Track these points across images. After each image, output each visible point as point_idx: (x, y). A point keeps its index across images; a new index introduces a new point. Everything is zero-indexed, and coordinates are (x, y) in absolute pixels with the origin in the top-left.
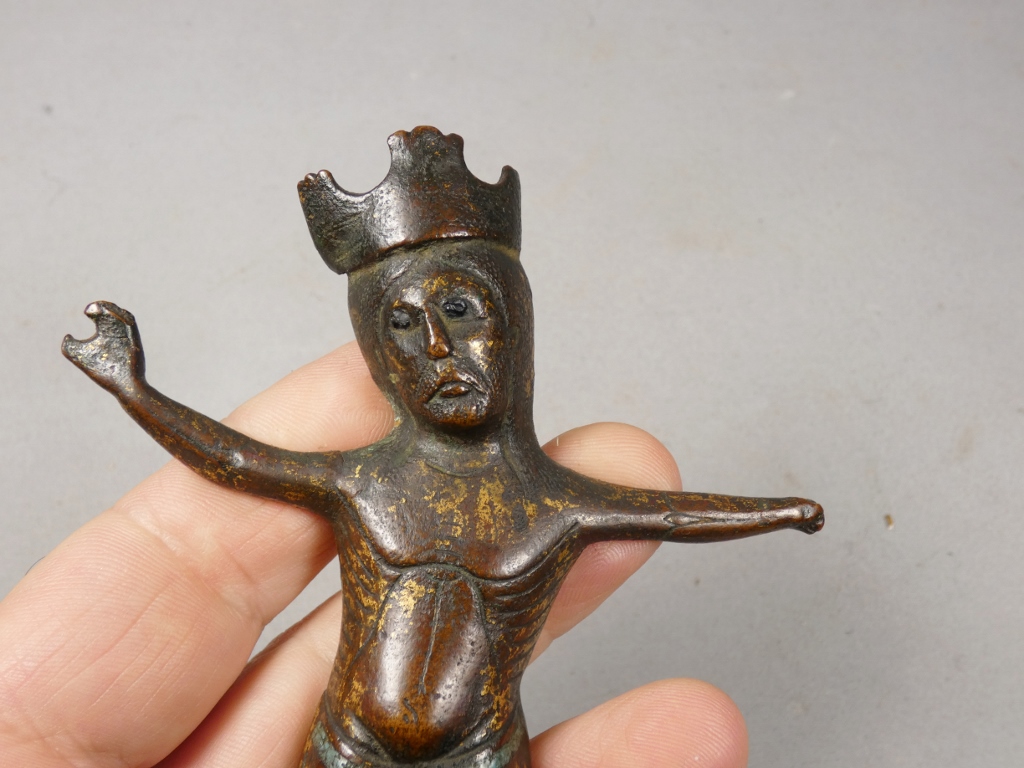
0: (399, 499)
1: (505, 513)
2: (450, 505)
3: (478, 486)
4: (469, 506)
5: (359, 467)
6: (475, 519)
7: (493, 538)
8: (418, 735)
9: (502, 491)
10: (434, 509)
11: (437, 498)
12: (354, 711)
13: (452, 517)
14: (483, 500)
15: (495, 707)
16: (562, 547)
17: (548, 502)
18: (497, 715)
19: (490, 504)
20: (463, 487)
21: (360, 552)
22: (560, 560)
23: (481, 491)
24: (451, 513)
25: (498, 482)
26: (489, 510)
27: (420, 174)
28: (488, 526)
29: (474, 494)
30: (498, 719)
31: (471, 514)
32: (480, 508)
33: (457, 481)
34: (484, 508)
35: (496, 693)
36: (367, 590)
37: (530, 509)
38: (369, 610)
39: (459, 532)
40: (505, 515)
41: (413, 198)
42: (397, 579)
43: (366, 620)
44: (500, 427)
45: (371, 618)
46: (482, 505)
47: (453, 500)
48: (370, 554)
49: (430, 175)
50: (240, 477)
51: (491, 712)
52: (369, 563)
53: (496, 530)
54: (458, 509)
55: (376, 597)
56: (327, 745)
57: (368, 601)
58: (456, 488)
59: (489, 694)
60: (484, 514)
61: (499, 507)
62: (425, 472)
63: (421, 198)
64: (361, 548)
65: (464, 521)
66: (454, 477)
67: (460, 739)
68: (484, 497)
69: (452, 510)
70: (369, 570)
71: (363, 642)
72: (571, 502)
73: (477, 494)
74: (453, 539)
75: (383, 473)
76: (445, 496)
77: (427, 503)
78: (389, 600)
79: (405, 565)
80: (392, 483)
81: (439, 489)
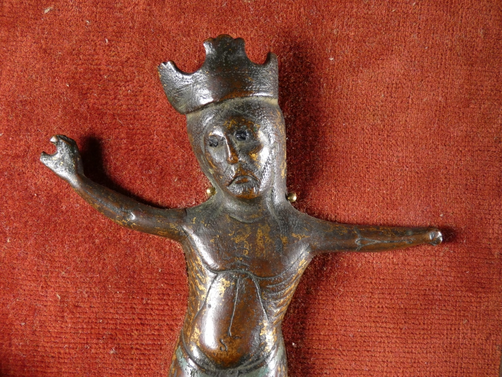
0: (215, 235)
1: (271, 242)
2: (242, 239)
3: (257, 228)
4: (252, 239)
5: (195, 218)
6: (255, 246)
7: (265, 256)
8: (228, 357)
9: (269, 230)
10: (234, 241)
11: (235, 235)
12: (196, 343)
13: (243, 245)
14: (259, 236)
15: (267, 340)
18: (268, 344)
19: (263, 238)
20: (249, 229)
21: (196, 262)
22: (300, 265)
23: (259, 231)
24: (242, 243)
25: (267, 225)
26: (262, 241)
27: (221, 62)
28: (262, 250)
29: (254, 233)
30: (269, 346)
31: (253, 243)
32: (258, 241)
33: (246, 225)
34: (260, 240)
35: (267, 333)
36: (201, 282)
37: (284, 240)
38: (202, 292)
39: (247, 253)
40: (271, 245)
42: (215, 278)
43: (201, 297)
44: (268, 196)
45: (203, 296)
46: (259, 238)
47: (244, 236)
48: (201, 263)
49: (226, 62)
50: (134, 224)
51: (265, 343)
52: (201, 268)
53: (266, 252)
54: (247, 241)
55: (205, 286)
56: (183, 359)
57: (201, 287)
58: (245, 229)
59: (263, 334)
60: (260, 243)
61: (268, 239)
62: (229, 221)
63: (222, 76)
64: (197, 260)
65: (250, 247)
66: (244, 223)
67: (249, 357)
68: (260, 234)
69: (243, 241)
70: (202, 272)
71: (199, 308)
72: (306, 235)
73: (256, 232)
74: (244, 258)
75: (207, 221)
76: (239, 233)
77: (230, 237)
78: (211, 287)
79: (219, 270)
80: (212, 227)
81: (236, 230)
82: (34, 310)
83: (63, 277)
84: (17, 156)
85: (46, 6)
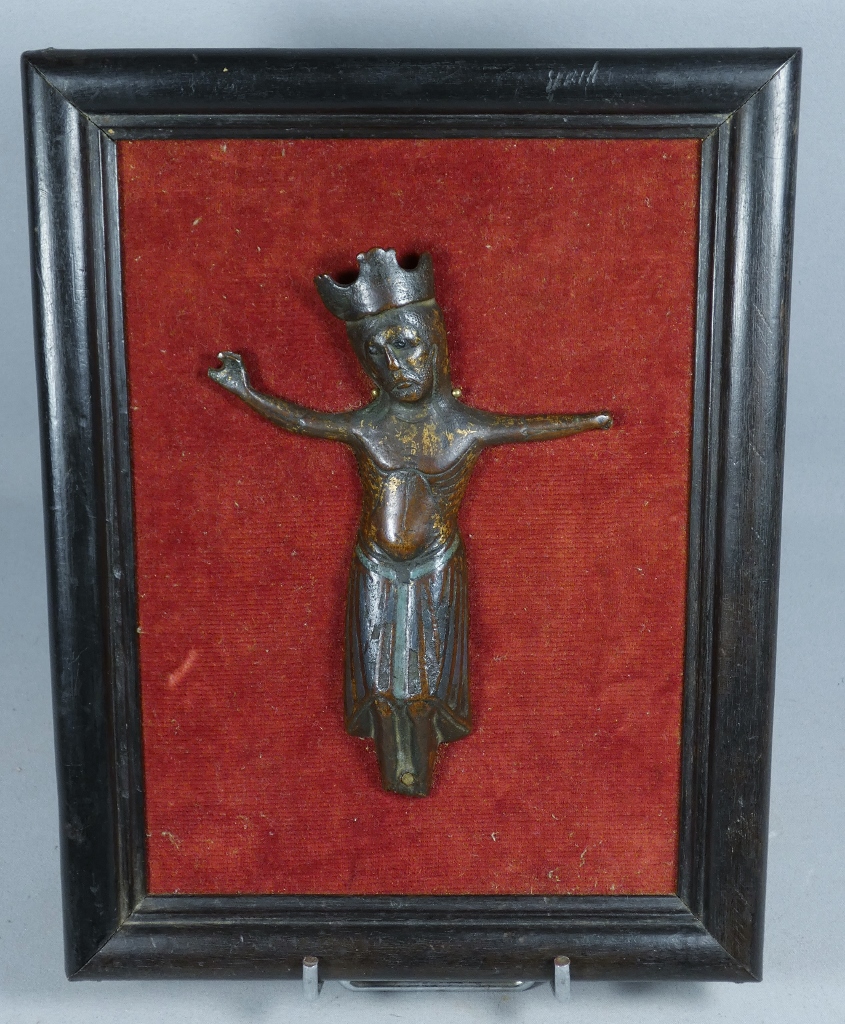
0: (384, 437)
1: (437, 440)
2: (409, 439)
3: (423, 427)
4: (419, 438)
5: (362, 421)
6: (422, 445)
7: (432, 454)
8: (404, 550)
9: (435, 428)
10: (402, 441)
11: (402, 435)
12: (373, 539)
13: (411, 445)
15: (441, 533)
16: (469, 453)
17: (459, 431)
18: (442, 536)
19: (430, 436)
20: (415, 428)
21: (368, 464)
22: (468, 459)
23: (424, 430)
24: (410, 443)
25: (433, 424)
26: (429, 439)
27: (374, 275)
28: (429, 448)
29: (420, 432)
30: (443, 538)
31: (420, 442)
32: (424, 439)
33: (412, 426)
34: (426, 439)
35: (441, 526)
36: (373, 482)
37: (450, 437)
38: (375, 491)
39: (415, 452)
40: (437, 443)
41: (371, 288)
42: (387, 477)
43: (374, 496)
44: (431, 396)
45: (377, 495)
46: (425, 437)
47: (411, 436)
48: (373, 465)
49: (379, 275)
50: (304, 431)
51: (440, 535)
52: (372, 469)
53: (433, 450)
54: (413, 440)
55: (378, 485)
56: (363, 555)
57: (374, 487)
58: (412, 429)
59: (437, 527)
60: (426, 441)
61: (434, 437)
62: (395, 422)
63: (376, 288)
64: (368, 462)
65: (417, 446)
66: (410, 423)
67: (424, 548)
68: (426, 433)
69: (410, 441)
70: (373, 472)
71: (374, 506)
72: (471, 430)
73: (422, 432)
74: (412, 456)
75: (375, 424)
76: (406, 434)
77: (398, 438)
78: (384, 487)
79: (390, 470)
80: (379, 428)
81: (403, 430)
82: (214, 519)
83: (240, 486)
84: (183, 372)
85: (195, 218)
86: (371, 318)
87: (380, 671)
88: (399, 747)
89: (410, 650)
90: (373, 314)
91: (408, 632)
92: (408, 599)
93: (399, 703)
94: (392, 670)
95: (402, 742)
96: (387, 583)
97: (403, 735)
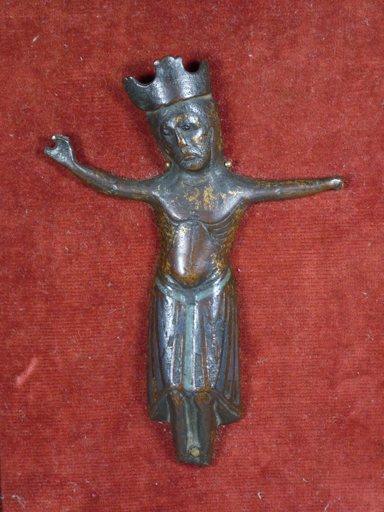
0: (175, 197)
1: (214, 199)
2: (194, 198)
3: (204, 189)
4: (201, 198)
5: (159, 186)
6: (203, 202)
7: (210, 209)
8: (190, 279)
9: (212, 190)
10: (188, 200)
11: (189, 196)
12: (168, 272)
13: (195, 203)
15: (218, 267)
16: (237, 209)
17: (230, 192)
18: (219, 270)
19: (209, 196)
20: (198, 191)
22: (237, 213)
23: (205, 191)
24: (194, 201)
25: (211, 187)
26: (208, 198)
27: (167, 76)
28: (208, 205)
29: (202, 193)
30: (219, 271)
31: (202, 200)
32: (205, 198)
33: (196, 188)
34: (206, 198)
35: (218, 262)
36: (168, 231)
37: (224, 196)
38: (169, 237)
39: (198, 208)
40: (214, 201)
41: (165, 86)
42: (178, 226)
43: (169, 241)
44: (209, 166)
45: (170, 240)
46: (205, 197)
47: (195, 196)
48: (167, 218)
49: (171, 76)
50: (116, 193)
51: (216, 269)
52: (167, 221)
53: (211, 206)
54: (197, 199)
55: (171, 233)
56: (160, 285)
57: (168, 234)
58: (195, 191)
59: (215, 263)
60: (206, 200)
61: (212, 197)
62: (183, 186)
63: (168, 86)
64: (164, 216)
65: (199, 204)
66: (194, 187)
67: (205, 279)
68: (206, 194)
69: (194, 200)
70: (168, 223)
71: (168, 249)
72: (239, 191)
73: (203, 193)
74: (195, 211)
75: (168, 188)
76: (192, 195)
77: (185, 198)
78: (175, 234)
79: (179, 222)
80: (172, 191)
81: (189, 192)
82: (50, 260)
83: (69, 235)
85: (34, 36)
86: (164, 108)
87: (174, 370)
88: (189, 427)
89: (196, 354)
90: (165, 105)
91: (194, 341)
92: (194, 316)
93: (188, 394)
94: (183, 370)
95: (191, 424)
96: (178, 305)
97: (191, 418)
